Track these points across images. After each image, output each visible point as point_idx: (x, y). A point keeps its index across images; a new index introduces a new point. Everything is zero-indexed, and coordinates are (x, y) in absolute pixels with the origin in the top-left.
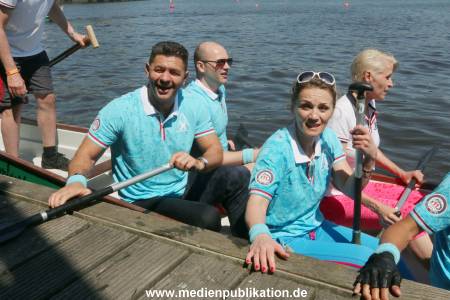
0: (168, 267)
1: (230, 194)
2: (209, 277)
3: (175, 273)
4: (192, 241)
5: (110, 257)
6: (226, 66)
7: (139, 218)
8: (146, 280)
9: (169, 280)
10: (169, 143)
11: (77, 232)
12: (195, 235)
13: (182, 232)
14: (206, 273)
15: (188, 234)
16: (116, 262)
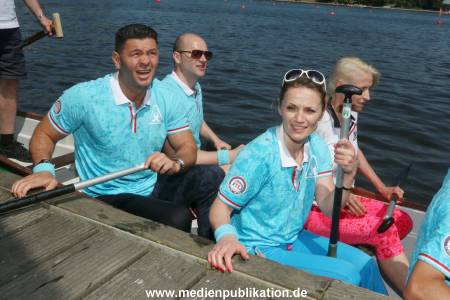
0: (125, 262)
1: (202, 195)
2: (167, 274)
3: (132, 268)
4: (153, 237)
5: (67, 248)
6: (203, 58)
7: (102, 210)
8: (103, 273)
9: (125, 276)
10: (140, 136)
11: (37, 221)
12: (157, 232)
13: (145, 227)
14: (164, 270)
15: (150, 230)
16: (73, 254)
